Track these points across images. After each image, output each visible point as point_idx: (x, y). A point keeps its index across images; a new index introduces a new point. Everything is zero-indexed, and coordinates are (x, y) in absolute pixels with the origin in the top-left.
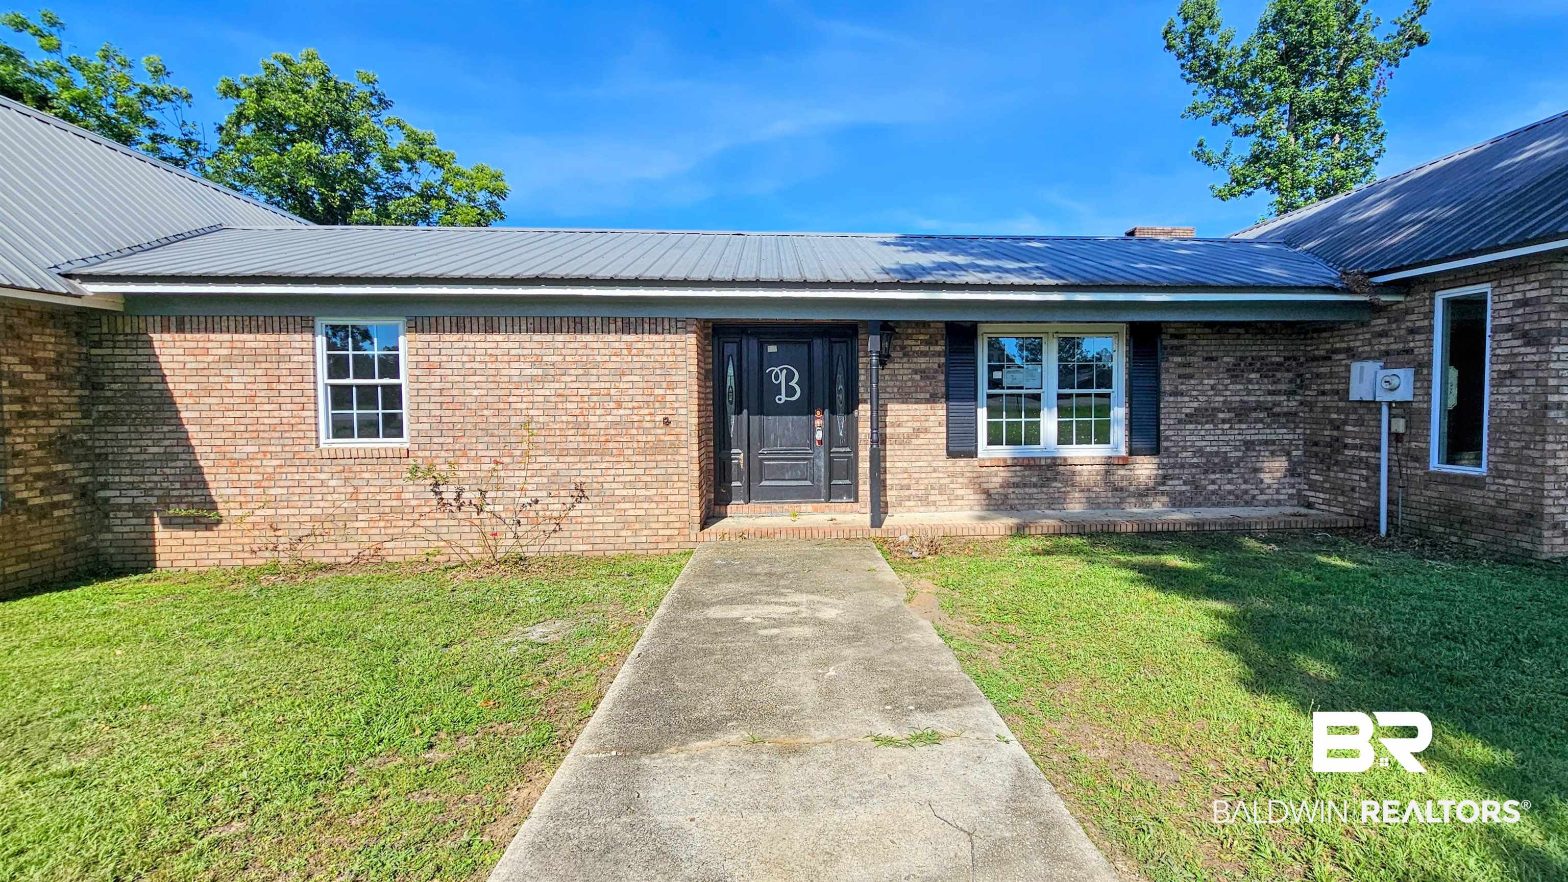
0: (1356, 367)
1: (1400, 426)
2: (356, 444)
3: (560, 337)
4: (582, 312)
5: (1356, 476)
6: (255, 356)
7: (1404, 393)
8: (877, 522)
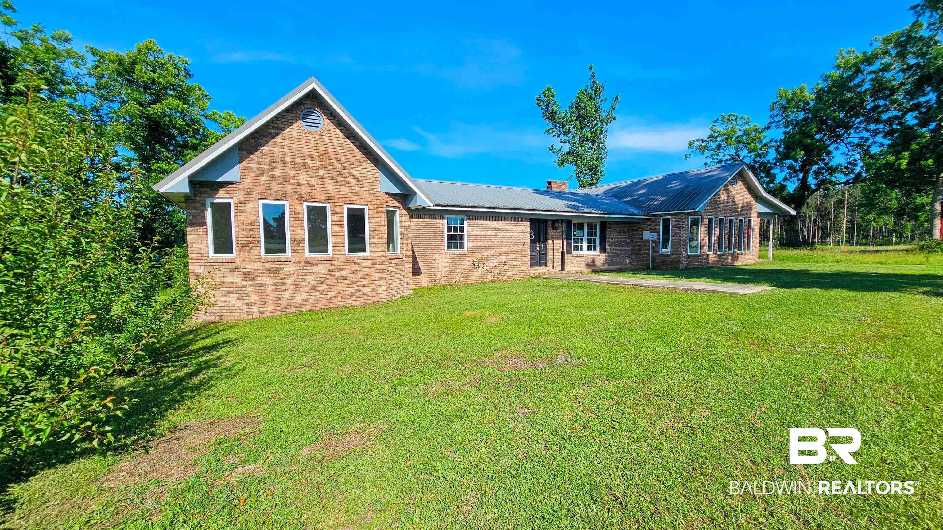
0: (645, 232)
1: (654, 245)
2: (452, 251)
3: (501, 222)
4: (506, 215)
5: (644, 257)
6: (431, 226)
7: (655, 238)
8: (563, 269)
